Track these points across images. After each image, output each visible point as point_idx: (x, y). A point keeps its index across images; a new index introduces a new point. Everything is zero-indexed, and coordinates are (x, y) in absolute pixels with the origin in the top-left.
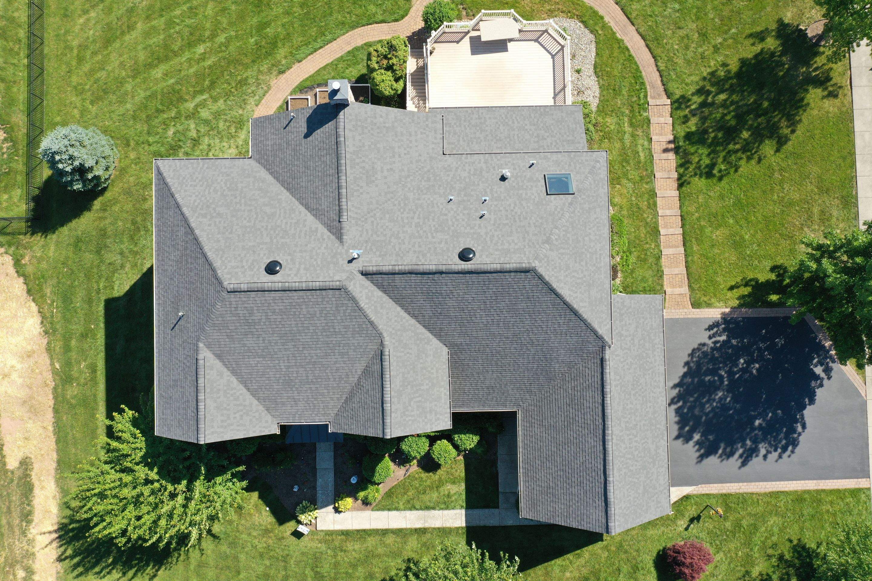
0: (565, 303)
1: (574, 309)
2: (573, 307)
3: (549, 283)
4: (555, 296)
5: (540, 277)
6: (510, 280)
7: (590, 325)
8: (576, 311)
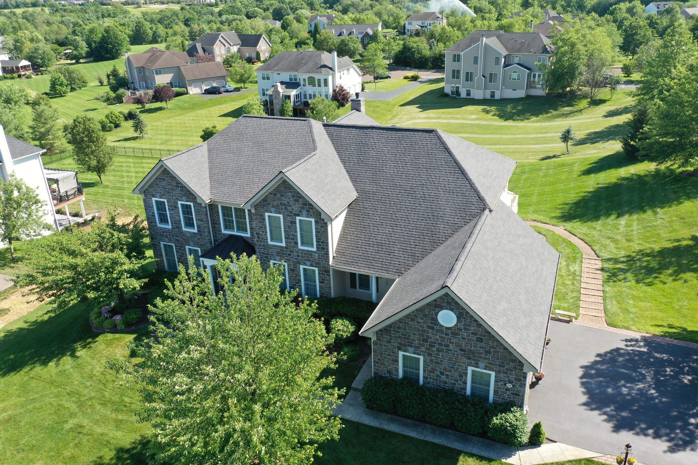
0: (456, 162)
1: (462, 167)
2: (461, 166)
3: (445, 143)
4: (448, 154)
5: (439, 138)
6: (417, 138)
7: (474, 184)
8: (463, 169)
